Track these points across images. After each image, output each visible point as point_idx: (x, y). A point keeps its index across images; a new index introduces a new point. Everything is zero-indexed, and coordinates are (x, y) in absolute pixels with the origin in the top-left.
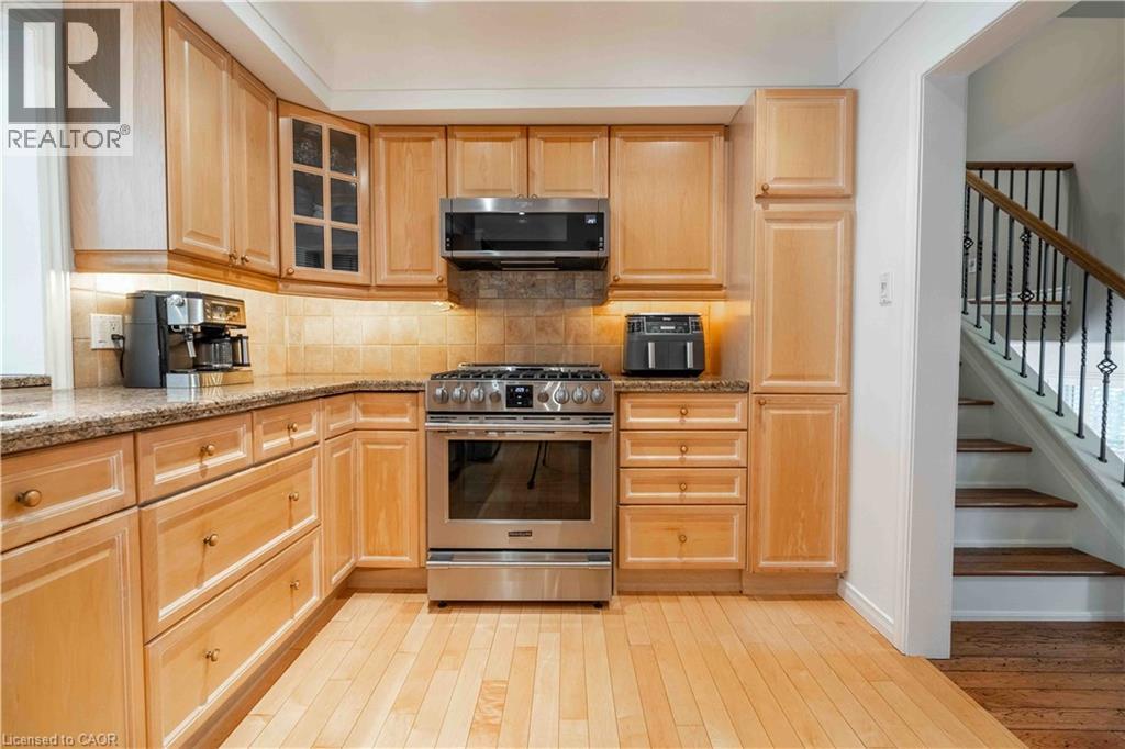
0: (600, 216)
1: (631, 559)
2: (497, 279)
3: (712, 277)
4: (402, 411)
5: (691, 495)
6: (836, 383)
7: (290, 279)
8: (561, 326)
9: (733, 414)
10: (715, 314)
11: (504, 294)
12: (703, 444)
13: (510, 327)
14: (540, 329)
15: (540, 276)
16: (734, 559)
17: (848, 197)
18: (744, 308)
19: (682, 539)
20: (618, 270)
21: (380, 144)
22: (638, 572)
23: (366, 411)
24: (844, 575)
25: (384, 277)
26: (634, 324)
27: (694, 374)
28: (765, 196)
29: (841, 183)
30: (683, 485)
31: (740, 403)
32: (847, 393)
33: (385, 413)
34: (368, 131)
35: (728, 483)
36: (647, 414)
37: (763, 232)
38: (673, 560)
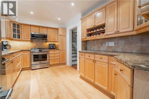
0: (47, 35)
1: (50, 64)
2: (35, 40)
3: (56, 41)
4: (28, 52)
5: (55, 58)
6: (65, 49)
7: (12, 39)
8: (42, 44)
9: (58, 52)
10: (56, 44)
11: (36, 41)
12: (56, 54)
13: (37, 45)
14: (40, 45)
15: (40, 40)
16: (58, 63)
17: (66, 36)
18: (59, 43)
19: (54, 62)
20: (48, 40)
21: (22, 26)
22: (51, 65)
23: (23, 53)
24: (66, 63)
25: (23, 39)
26: (49, 44)
27: (55, 49)
28: (60, 35)
29: (65, 35)
30: (54, 57)
31: (59, 51)
32: (66, 50)
33: (25, 53)
34: (21, 24)
35: (58, 57)
36: (51, 52)
37: (60, 38)
38: (54, 63)
